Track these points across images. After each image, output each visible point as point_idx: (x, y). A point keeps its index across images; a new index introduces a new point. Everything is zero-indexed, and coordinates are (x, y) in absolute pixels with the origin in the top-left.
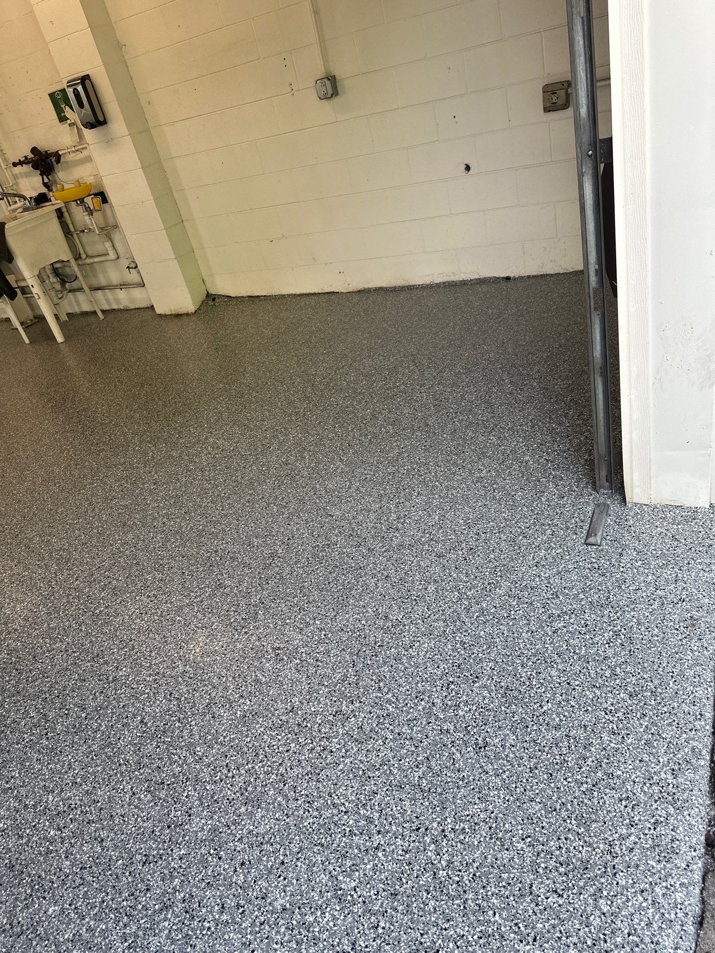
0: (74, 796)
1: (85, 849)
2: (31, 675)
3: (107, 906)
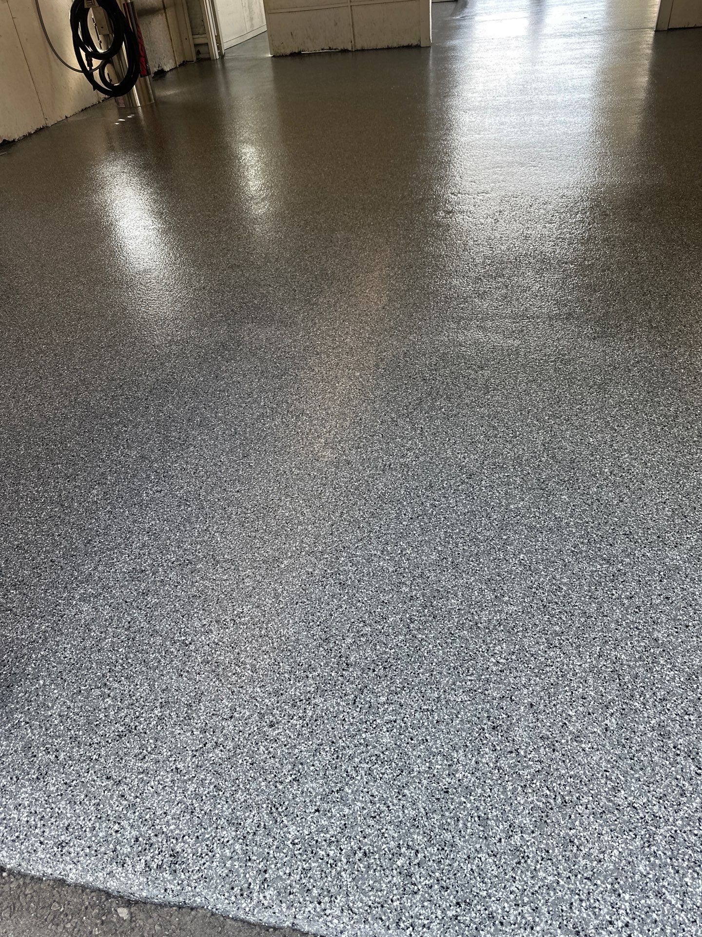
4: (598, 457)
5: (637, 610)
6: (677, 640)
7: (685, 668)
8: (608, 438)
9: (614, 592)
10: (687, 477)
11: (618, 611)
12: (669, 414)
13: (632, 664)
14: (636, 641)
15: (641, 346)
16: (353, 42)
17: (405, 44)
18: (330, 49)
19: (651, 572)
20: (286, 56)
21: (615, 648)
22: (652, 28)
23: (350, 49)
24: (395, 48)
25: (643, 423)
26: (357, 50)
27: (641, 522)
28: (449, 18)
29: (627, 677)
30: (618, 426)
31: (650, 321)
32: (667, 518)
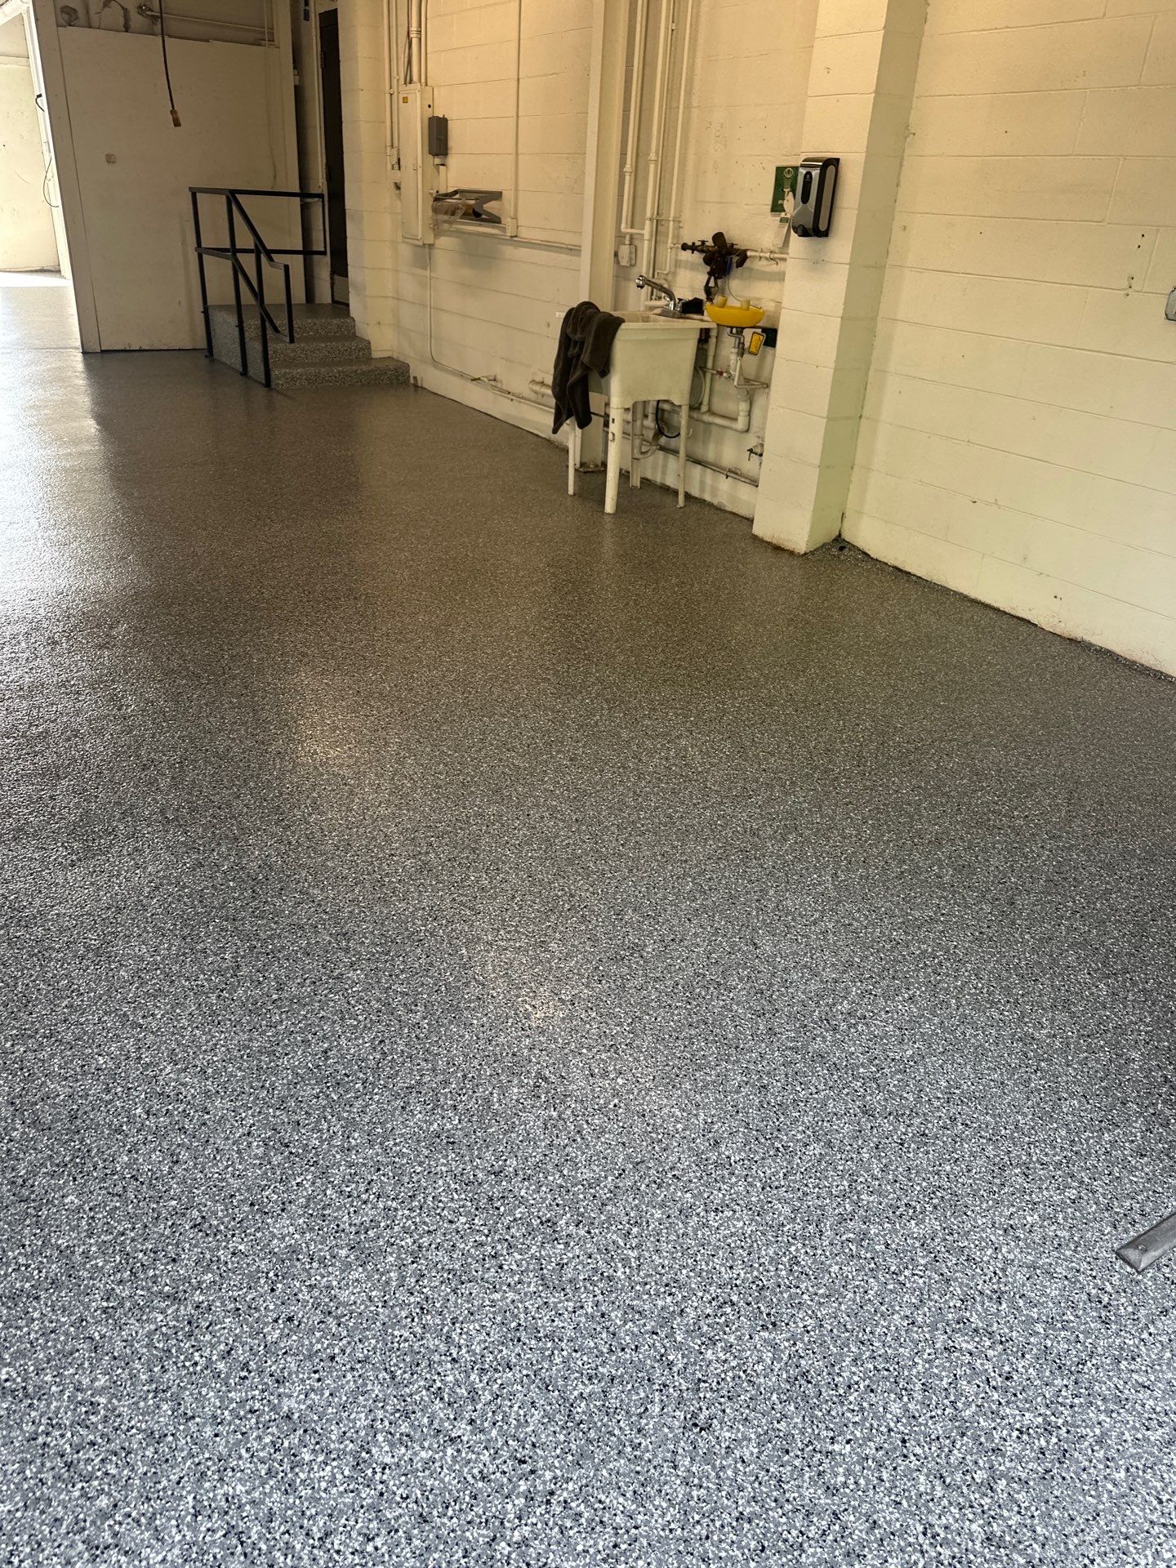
0: (193, 1087)
1: (154, 1156)
2: (261, 909)
3: (123, 1242)
4: (119, 1089)
5: (244, 1373)
6: (322, 1395)
7: (346, 1446)
8: (130, 1045)
9: (197, 1358)
10: (275, 1071)
11: (212, 1394)
12: (225, 965)
13: (257, 1494)
14: (255, 1439)
15: (156, 858)
19: (253, 1280)
21: (221, 1479)
22: (76, 348)
25: (186, 998)
27: (217, 1189)
29: (255, 1529)
30: (144, 1017)
31: (163, 812)
32: (258, 1162)
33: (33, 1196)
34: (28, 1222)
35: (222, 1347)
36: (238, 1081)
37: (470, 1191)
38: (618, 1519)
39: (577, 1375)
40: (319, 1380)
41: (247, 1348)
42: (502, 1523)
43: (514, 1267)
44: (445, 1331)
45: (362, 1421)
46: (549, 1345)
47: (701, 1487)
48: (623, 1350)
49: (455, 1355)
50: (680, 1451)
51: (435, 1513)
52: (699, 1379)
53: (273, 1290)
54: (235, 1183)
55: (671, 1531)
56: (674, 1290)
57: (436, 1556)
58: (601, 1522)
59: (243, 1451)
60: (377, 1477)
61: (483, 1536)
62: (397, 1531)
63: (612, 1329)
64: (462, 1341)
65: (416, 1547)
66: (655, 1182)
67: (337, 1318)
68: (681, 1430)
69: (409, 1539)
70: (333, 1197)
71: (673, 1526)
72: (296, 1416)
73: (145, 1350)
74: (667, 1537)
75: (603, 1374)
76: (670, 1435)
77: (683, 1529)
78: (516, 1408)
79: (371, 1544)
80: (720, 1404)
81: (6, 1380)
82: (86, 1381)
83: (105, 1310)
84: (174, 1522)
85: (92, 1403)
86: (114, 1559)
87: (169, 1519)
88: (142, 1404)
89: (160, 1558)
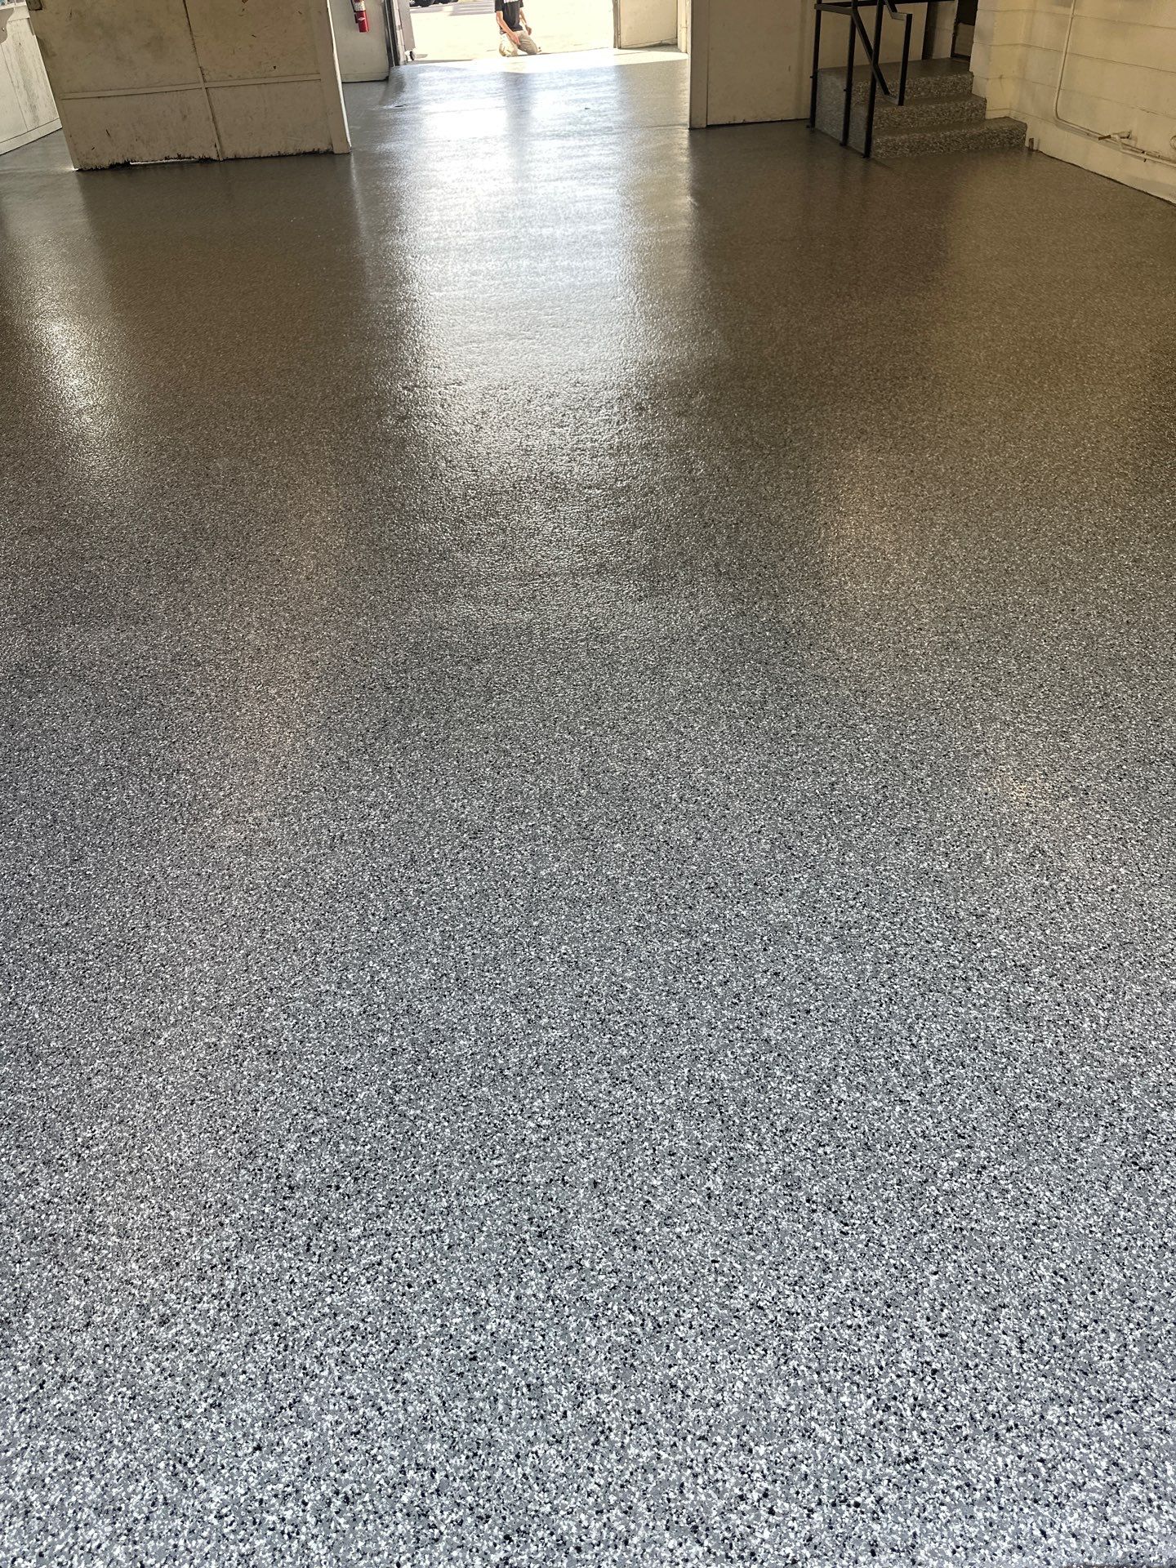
5: (735, 1001)
6: (796, 1035)
7: (811, 1076)
8: (672, 746)
9: (701, 980)
10: (787, 790)
11: (709, 1007)
12: (754, 699)
13: (736, 1085)
14: (740, 1047)
15: (707, 604)
16: (218, 147)
17: (308, 148)
18: (180, 157)
19: (750, 938)
20: (103, 169)
21: (710, 1065)
22: (684, 125)
23: (214, 157)
24: (292, 155)
25: (720, 718)
26: (227, 160)
27: (729, 865)
28: (377, 108)
29: (732, 1107)
30: (685, 727)
31: (717, 565)
32: (764, 854)
33: (592, 837)
34: (587, 854)
35: (721, 977)
36: (755, 791)
37: (950, 923)
38: (1041, 1206)
39: (1025, 1090)
40: (795, 1023)
41: (740, 984)
42: (935, 1173)
43: (982, 993)
44: (909, 1021)
45: (827, 1063)
46: (1004, 1060)
47: (1129, 1210)
48: (1075, 1085)
49: (914, 1042)
50: (1115, 1178)
51: (878, 1146)
52: (1148, 1131)
53: (765, 950)
54: (745, 866)
55: (1091, 1232)
56: (1139, 1054)
57: (875, 1176)
58: (1025, 1203)
59: (729, 1053)
60: (834, 1106)
61: (917, 1176)
62: (844, 1148)
63: (1067, 1066)
64: (922, 1034)
65: (858, 1163)
66: (1140, 963)
67: (815, 984)
68: (1120, 1163)
69: (854, 1157)
70: (825, 896)
71: (1093, 1229)
72: (773, 1042)
73: (663, 963)
74: (1086, 1235)
75: (1051, 1098)
76: (1107, 1163)
77: (1103, 1234)
78: (963, 1097)
79: (822, 1149)
80: (1166, 1156)
81: (565, 954)
82: (619, 970)
83: (637, 928)
84: (672, 1082)
85: (622, 986)
86: (628, 1091)
87: (669, 1078)
88: (657, 997)
89: (660, 1101)
